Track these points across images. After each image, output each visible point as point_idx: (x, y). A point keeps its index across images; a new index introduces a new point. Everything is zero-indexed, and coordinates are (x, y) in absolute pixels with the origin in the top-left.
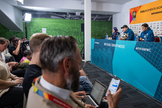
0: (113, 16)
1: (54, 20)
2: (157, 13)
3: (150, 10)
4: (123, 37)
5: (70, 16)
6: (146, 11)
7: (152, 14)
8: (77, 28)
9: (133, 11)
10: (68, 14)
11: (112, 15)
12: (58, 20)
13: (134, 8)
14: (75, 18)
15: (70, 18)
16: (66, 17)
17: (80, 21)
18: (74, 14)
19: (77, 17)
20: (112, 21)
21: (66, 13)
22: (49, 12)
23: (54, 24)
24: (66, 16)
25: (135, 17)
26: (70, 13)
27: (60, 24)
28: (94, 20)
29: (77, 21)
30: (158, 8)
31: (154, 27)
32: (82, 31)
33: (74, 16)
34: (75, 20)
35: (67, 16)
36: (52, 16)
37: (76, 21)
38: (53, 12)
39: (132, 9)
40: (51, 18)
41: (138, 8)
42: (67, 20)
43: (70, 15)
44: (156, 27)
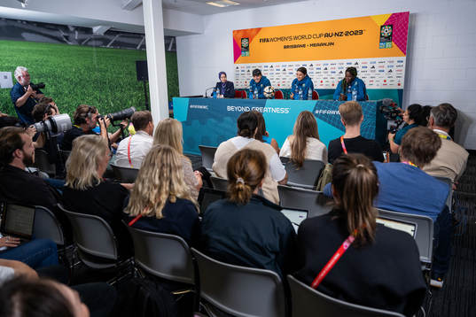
0: (177, 38)
1: (35, 47)
2: (295, 46)
3: (281, 39)
5: (77, 35)
6: (272, 40)
7: (285, 47)
8: (100, 71)
9: (240, 35)
10: (72, 29)
11: (174, 37)
12: (44, 48)
13: (245, 31)
14: (93, 43)
15: (80, 42)
16: (67, 37)
17: (106, 50)
18: (88, 30)
19: (96, 39)
20: (176, 52)
21: (65, 27)
22: (16, 20)
23: (36, 57)
24: (66, 34)
25: (247, 48)
26: (77, 28)
27: (53, 60)
28: (138, 47)
29: (99, 50)
30: (296, 38)
33: (88, 37)
34: (92, 46)
35: (71, 35)
36: (24, 35)
37: (94, 49)
38: (28, 22)
39: (238, 31)
40: (22, 39)
41: (254, 32)
42: (71, 47)
43: (77, 33)
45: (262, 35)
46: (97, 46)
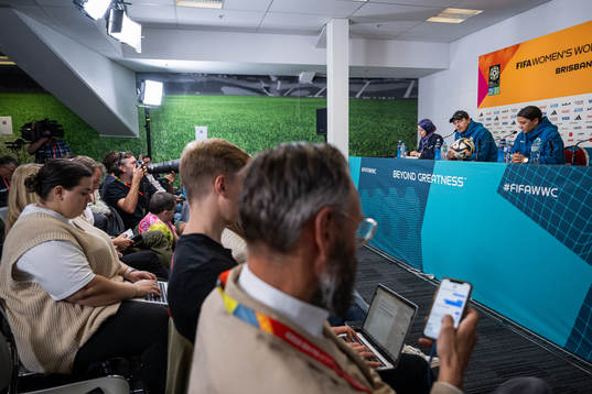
0: (421, 81)
1: (231, 101)
2: (577, 67)
3: (552, 57)
4: (458, 150)
5: (279, 86)
6: (537, 61)
7: (558, 71)
8: (303, 125)
9: (489, 62)
10: (274, 79)
11: (417, 80)
12: (242, 101)
13: (495, 53)
14: (298, 93)
15: (282, 92)
16: (267, 89)
17: (313, 100)
18: (293, 79)
19: (301, 89)
20: (417, 99)
21: (267, 78)
22: (216, 75)
23: (233, 111)
24: (267, 85)
25: (497, 82)
26: (280, 78)
27: (251, 113)
28: (358, 96)
29: (303, 100)
30: (579, 50)
31: (566, 115)
32: (318, 132)
33: (291, 86)
34: (295, 97)
35: (273, 86)
36: (224, 89)
37: (299, 100)
38: (229, 76)
39: (486, 56)
40: (222, 93)
41: (508, 53)
42: (272, 98)
43: (279, 83)
44: (573, 116)
45: (520, 57)
46: (302, 97)
